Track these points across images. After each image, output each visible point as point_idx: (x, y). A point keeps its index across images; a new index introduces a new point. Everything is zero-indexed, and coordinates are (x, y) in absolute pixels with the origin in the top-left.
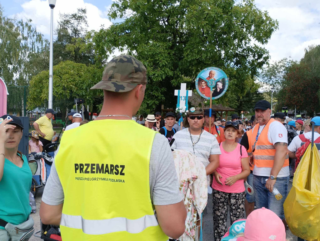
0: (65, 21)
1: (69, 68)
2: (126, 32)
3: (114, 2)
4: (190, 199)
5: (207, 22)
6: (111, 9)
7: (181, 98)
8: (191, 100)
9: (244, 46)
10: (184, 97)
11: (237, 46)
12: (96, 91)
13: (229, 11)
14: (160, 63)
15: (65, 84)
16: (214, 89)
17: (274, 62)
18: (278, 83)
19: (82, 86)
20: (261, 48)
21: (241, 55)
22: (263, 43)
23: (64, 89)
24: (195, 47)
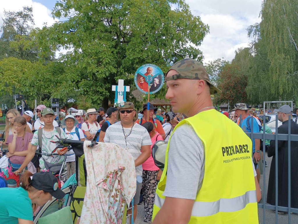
0: (10, 18)
1: (12, 64)
2: (70, 31)
3: (58, 2)
4: (118, 190)
5: (146, 24)
6: (54, 8)
7: (118, 93)
8: (138, 95)
9: (181, 47)
10: (122, 93)
11: (176, 46)
12: (40, 88)
13: (166, 15)
14: (103, 60)
15: (7, 80)
16: (151, 85)
17: (210, 62)
18: (214, 80)
19: (26, 82)
20: (195, 49)
21: (179, 55)
22: (197, 45)
23: (6, 85)
24: (136, 46)
